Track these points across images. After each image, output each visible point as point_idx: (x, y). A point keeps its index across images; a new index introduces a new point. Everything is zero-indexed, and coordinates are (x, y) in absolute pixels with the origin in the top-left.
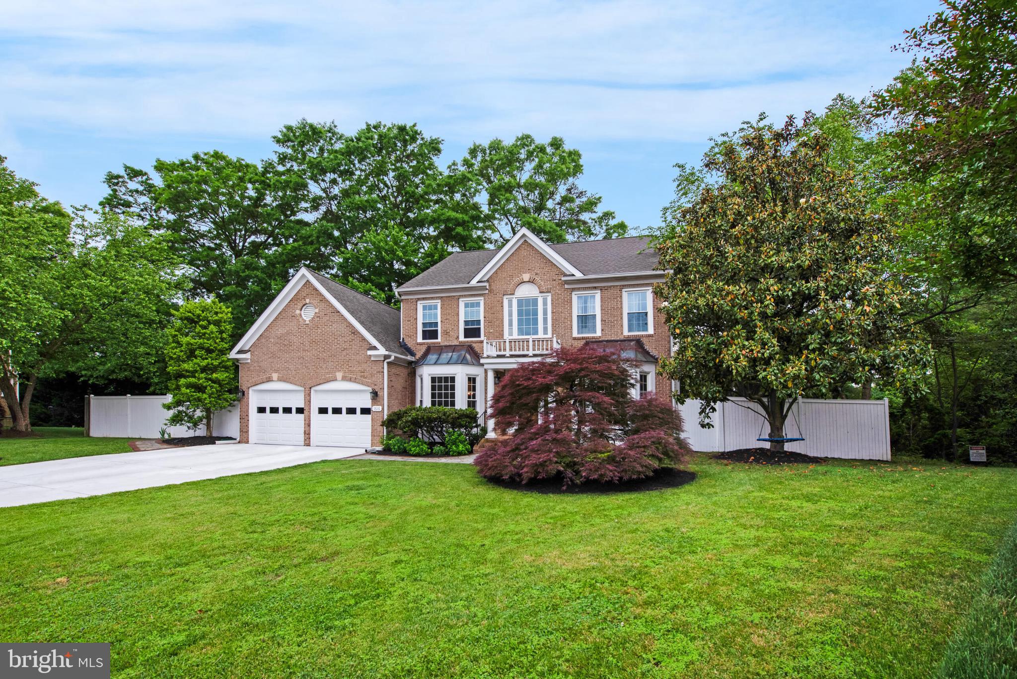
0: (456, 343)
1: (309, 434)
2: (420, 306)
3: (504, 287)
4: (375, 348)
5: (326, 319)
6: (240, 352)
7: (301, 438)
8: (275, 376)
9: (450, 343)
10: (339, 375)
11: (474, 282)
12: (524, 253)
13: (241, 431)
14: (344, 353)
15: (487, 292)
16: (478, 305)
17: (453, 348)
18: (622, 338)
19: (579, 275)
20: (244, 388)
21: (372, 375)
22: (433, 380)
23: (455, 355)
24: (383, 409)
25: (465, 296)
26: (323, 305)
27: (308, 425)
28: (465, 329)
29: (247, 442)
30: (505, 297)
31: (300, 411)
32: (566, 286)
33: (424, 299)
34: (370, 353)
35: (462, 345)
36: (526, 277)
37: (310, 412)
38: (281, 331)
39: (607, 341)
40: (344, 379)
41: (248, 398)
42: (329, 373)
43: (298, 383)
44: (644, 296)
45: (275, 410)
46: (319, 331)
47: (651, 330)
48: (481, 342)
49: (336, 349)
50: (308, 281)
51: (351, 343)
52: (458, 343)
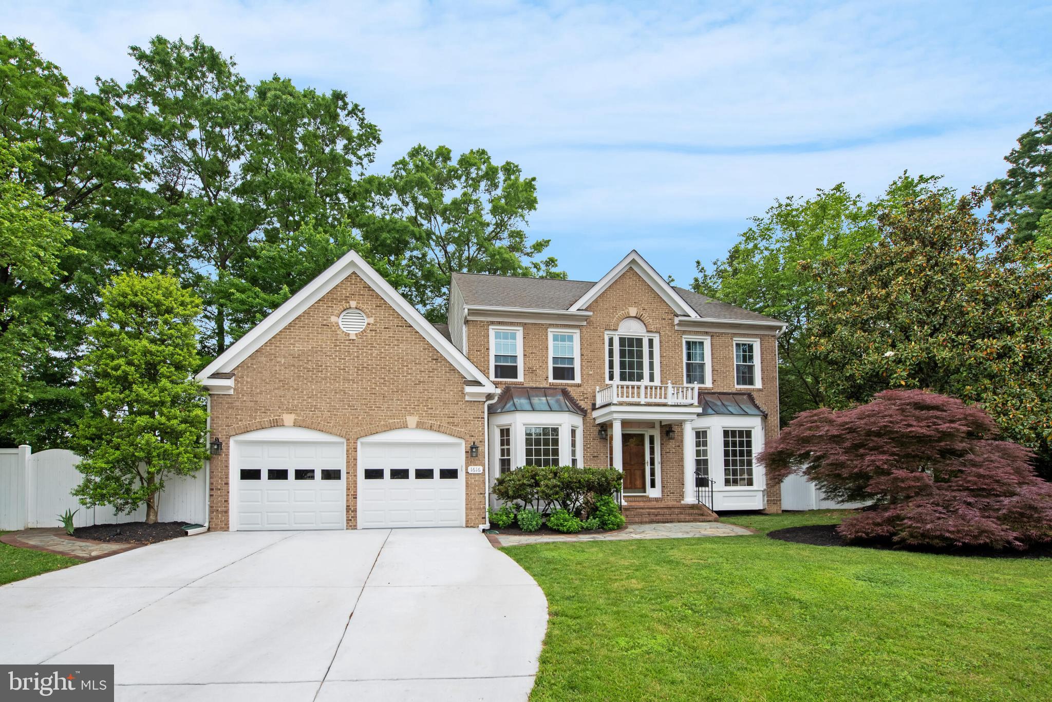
0: (544, 385)
1: (355, 511)
2: (492, 331)
3: (606, 320)
4: (477, 383)
5: (387, 335)
6: (215, 375)
7: (341, 516)
8: (289, 419)
9: (538, 385)
10: (412, 420)
11: (573, 310)
12: (629, 282)
13: (212, 510)
14: (420, 387)
15: (585, 323)
16: (570, 339)
17: (545, 392)
18: (734, 391)
19: (694, 316)
20: (221, 437)
21: (466, 422)
22: (529, 431)
23: (552, 401)
24: (484, 470)
25: (557, 326)
26: (382, 313)
27: (352, 494)
28: (554, 368)
29: (226, 528)
30: (607, 332)
31: (331, 475)
32: (676, 328)
33: (499, 323)
34: (469, 389)
35: (553, 388)
36: (633, 311)
37: (355, 476)
38: (298, 348)
39: (720, 393)
40: (420, 426)
41: (227, 455)
42: (392, 417)
43: (335, 430)
44: (751, 347)
45: (278, 475)
46: (375, 352)
47: (758, 384)
48: (579, 386)
49: (406, 381)
50: (354, 273)
51: (431, 374)
52: (548, 386)
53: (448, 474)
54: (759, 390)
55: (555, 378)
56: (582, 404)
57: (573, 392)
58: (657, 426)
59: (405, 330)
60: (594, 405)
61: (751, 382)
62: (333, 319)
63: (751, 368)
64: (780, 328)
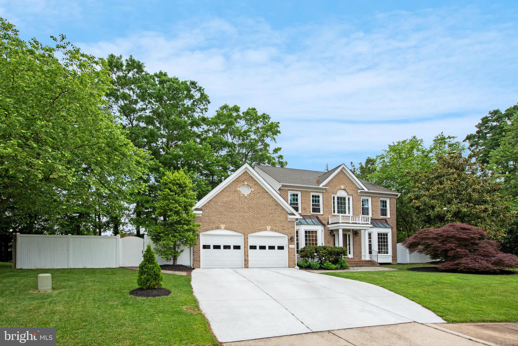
0: (309, 214)
1: (248, 261)
3: (333, 190)
4: (293, 214)
5: (258, 195)
6: (197, 210)
7: (242, 263)
8: (223, 226)
9: (307, 214)
10: (269, 228)
11: (321, 186)
12: (341, 176)
13: (194, 260)
14: (271, 215)
15: (325, 191)
16: (319, 197)
17: (310, 217)
18: (380, 218)
19: (366, 190)
22: (306, 232)
24: (295, 247)
25: (314, 192)
26: (256, 187)
27: (246, 255)
28: (313, 208)
29: (199, 267)
30: (333, 195)
31: (237, 247)
32: (359, 194)
33: (292, 190)
35: (313, 216)
36: (343, 187)
37: (248, 248)
38: (225, 199)
39: (375, 219)
40: (272, 230)
41: (199, 239)
42: (261, 226)
43: (240, 231)
44: (386, 201)
45: (217, 247)
46: (254, 202)
47: (388, 216)
48: (322, 215)
49: (266, 213)
50: (246, 171)
51: (275, 211)
52: (311, 215)
53: (281, 248)
54: (389, 218)
55: (313, 212)
56: (324, 222)
57: (320, 217)
58: (351, 231)
59: (265, 193)
60: (328, 222)
61: (386, 215)
62: (238, 189)
63: (386, 210)
64: (397, 195)
